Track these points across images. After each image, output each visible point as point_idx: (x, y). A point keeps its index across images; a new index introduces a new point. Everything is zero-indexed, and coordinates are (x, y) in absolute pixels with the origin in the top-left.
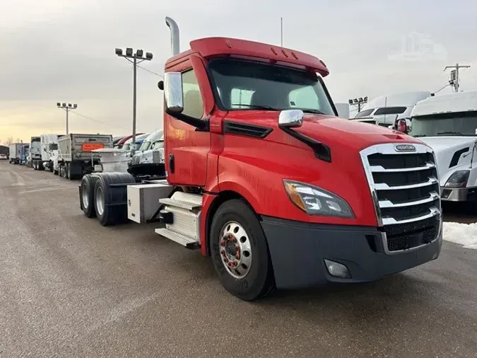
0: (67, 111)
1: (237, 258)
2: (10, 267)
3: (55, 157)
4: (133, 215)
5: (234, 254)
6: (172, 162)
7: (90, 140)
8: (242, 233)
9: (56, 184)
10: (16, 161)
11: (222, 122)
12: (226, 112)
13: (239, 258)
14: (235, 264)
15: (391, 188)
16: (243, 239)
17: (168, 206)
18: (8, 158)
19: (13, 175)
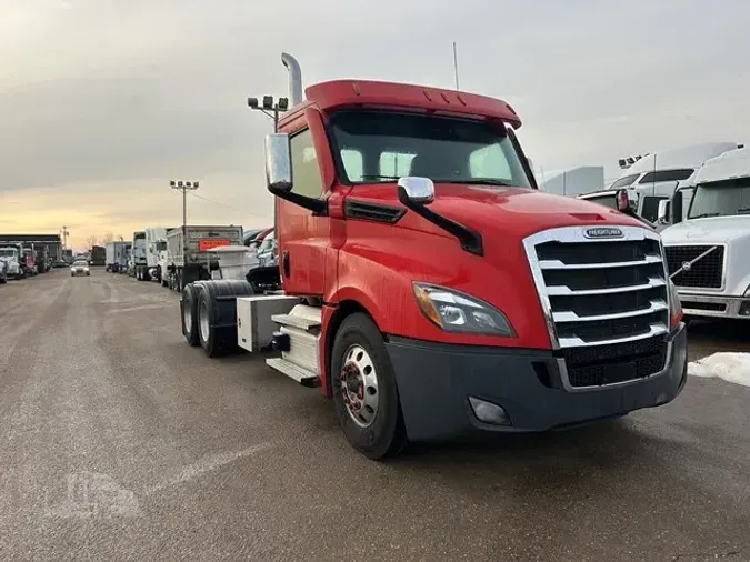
0: (184, 193)
1: (359, 397)
2: (69, 410)
3: (164, 261)
4: (244, 340)
5: (356, 392)
6: (287, 262)
7: (210, 235)
8: (366, 360)
9: (161, 299)
10: (115, 269)
11: (344, 202)
12: (349, 188)
13: (361, 397)
14: (358, 406)
15: (575, 293)
16: (368, 370)
17: (285, 325)
18: (104, 265)
19: (107, 288)
